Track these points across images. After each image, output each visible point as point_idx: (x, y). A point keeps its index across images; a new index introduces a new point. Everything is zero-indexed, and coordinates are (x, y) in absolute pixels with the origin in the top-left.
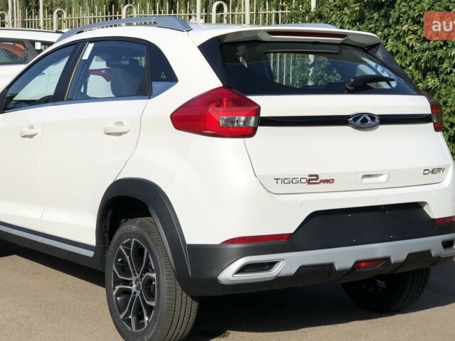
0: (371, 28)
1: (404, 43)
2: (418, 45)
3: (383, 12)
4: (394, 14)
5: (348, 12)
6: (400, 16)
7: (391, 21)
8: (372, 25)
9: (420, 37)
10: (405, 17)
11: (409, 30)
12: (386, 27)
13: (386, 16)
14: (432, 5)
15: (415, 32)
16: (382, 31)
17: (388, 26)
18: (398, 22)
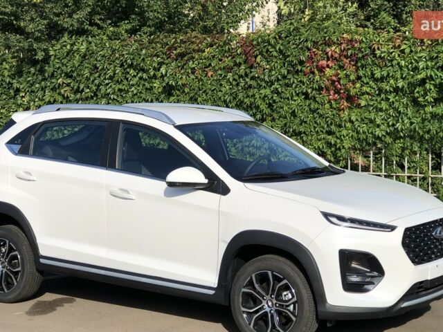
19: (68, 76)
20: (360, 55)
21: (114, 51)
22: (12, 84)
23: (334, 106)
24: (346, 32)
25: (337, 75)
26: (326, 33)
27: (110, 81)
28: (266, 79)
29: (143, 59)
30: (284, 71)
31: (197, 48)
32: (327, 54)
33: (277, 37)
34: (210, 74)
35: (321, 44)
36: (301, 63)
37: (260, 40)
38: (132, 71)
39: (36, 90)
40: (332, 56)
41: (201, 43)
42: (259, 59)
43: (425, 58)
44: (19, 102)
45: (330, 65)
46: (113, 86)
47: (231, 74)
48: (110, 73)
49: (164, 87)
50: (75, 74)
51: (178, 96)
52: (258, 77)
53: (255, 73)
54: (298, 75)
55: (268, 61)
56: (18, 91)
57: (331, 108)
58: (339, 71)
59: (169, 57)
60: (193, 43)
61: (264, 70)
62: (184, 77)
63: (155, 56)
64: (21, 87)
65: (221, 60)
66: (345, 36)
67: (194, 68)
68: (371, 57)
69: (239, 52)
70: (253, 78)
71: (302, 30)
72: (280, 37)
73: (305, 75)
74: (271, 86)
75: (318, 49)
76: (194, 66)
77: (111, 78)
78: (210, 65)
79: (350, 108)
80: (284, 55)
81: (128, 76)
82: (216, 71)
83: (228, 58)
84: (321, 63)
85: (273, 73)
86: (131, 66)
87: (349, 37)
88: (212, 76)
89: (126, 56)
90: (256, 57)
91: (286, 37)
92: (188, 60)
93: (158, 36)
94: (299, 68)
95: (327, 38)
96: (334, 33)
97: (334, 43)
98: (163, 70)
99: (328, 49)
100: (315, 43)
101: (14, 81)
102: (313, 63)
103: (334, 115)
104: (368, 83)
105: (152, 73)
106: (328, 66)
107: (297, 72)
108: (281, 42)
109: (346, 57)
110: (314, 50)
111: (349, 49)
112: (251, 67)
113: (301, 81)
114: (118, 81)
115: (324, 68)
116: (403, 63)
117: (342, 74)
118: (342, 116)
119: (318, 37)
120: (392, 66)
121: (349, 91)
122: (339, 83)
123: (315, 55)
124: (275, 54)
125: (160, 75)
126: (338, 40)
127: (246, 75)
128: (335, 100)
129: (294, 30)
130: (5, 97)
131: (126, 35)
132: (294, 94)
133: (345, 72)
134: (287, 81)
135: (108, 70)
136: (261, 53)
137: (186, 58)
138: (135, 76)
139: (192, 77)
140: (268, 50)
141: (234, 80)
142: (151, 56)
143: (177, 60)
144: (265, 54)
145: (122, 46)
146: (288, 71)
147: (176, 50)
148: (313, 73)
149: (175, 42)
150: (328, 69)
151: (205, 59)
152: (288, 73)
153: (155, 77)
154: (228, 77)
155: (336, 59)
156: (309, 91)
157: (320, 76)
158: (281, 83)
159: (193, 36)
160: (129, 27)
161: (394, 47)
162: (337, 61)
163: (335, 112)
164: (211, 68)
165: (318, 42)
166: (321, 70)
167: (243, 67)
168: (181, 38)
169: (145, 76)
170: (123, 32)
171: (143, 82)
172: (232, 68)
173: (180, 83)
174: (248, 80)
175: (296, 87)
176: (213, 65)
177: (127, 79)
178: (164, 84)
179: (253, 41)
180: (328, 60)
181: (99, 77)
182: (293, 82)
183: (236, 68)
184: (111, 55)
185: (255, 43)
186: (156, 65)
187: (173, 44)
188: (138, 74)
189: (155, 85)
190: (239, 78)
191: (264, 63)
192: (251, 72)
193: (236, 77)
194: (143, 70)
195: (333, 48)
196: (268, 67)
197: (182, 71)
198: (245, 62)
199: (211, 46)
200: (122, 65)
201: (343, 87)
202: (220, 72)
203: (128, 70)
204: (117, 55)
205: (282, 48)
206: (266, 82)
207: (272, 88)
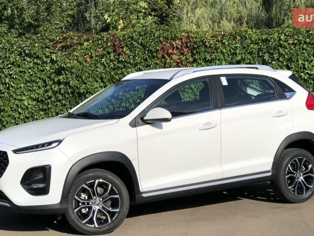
20: (196, 46)
21: (12, 45)
24: (184, 32)
25: (180, 59)
27: (12, 66)
28: (132, 62)
31: (77, 42)
32: (173, 45)
33: (138, 35)
34: (89, 60)
35: (170, 39)
37: (125, 37)
38: (28, 59)
40: (176, 47)
42: (125, 49)
43: (240, 47)
45: (175, 53)
46: (15, 69)
47: (104, 60)
51: (66, 75)
53: (122, 58)
54: (154, 59)
55: (131, 51)
58: (181, 57)
61: (129, 57)
62: (72, 62)
66: (183, 34)
67: (78, 56)
68: (204, 47)
69: (109, 44)
70: (120, 62)
73: (158, 59)
74: (135, 67)
75: (167, 42)
76: (77, 54)
80: (143, 47)
83: (100, 49)
84: (169, 51)
85: (137, 58)
86: (27, 55)
90: (122, 48)
91: (145, 34)
92: (74, 50)
95: (173, 35)
96: (177, 32)
97: (178, 38)
98: (54, 57)
99: (174, 43)
100: (166, 39)
102: (164, 51)
104: (201, 64)
105: (45, 60)
107: (154, 57)
109: (187, 47)
110: (164, 43)
111: (188, 42)
112: (119, 55)
113: (156, 63)
114: (18, 66)
115: (172, 54)
116: (224, 51)
117: (183, 58)
120: (217, 52)
122: (182, 64)
123: (165, 46)
124: (137, 45)
125: (50, 61)
127: (116, 60)
133: (185, 57)
134: (147, 63)
136: (127, 46)
137: (72, 49)
139: (76, 62)
140: (132, 43)
141: (107, 64)
143: (62, 50)
144: (129, 46)
146: (148, 56)
147: (60, 44)
148: (164, 57)
150: (174, 55)
154: (102, 62)
155: (178, 48)
157: (170, 60)
158: (143, 64)
161: (218, 41)
162: (180, 50)
164: (87, 56)
165: (168, 38)
166: (169, 55)
167: (112, 55)
169: (39, 62)
171: (37, 66)
174: (116, 63)
175: (153, 67)
179: (120, 37)
180: (174, 49)
183: (108, 56)
184: (10, 48)
186: (48, 54)
187: (59, 40)
188: (33, 60)
189: (47, 68)
190: (110, 62)
191: (128, 52)
192: (119, 58)
194: (38, 58)
195: (177, 42)
196: (132, 54)
197: (70, 58)
198: (114, 51)
199: (88, 41)
202: (96, 58)
203: (25, 58)
204: (15, 48)
205: (143, 42)
206: (131, 64)
207: (136, 68)
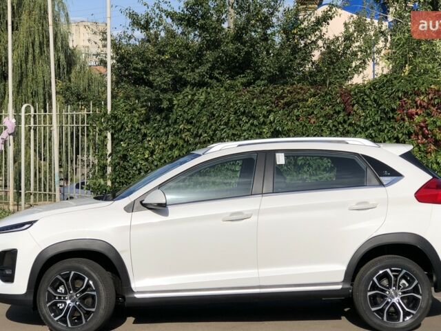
0: (155, 127)
1: (181, 138)
2: (192, 139)
3: (164, 115)
4: (173, 117)
5: (137, 114)
6: (177, 118)
7: (170, 121)
8: (156, 125)
9: (193, 133)
10: (181, 119)
11: (184, 128)
12: (167, 126)
13: (167, 118)
14: (201, 111)
15: (189, 130)
16: (164, 129)
17: (168, 125)
18: (175, 122)
19: (189, 122)
21: (228, 100)
22: (140, 130)
23: (422, 149)
24: (434, 84)
25: (425, 121)
26: (415, 84)
27: (225, 127)
28: (362, 125)
29: (254, 108)
30: (378, 118)
31: (301, 98)
32: (416, 102)
33: (372, 88)
34: (312, 121)
35: (411, 94)
36: (393, 110)
37: (356, 90)
38: (244, 118)
39: (161, 135)
40: (420, 104)
41: (305, 93)
42: (355, 108)
44: (146, 146)
45: (419, 113)
46: (228, 131)
47: (331, 121)
48: (225, 119)
49: (272, 132)
50: (194, 121)
52: (355, 124)
53: (352, 120)
54: (390, 121)
55: (363, 109)
56: (145, 135)
57: (420, 151)
58: (427, 118)
59: (277, 106)
60: (298, 93)
61: (360, 117)
62: (290, 123)
63: (265, 104)
64: (148, 132)
65: (322, 109)
66: (432, 86)
67: (299, 115)
69: (338, 101)
70: (350, 124)
71: (395, 82)
72: (375, 88)
73: (396, 122)
74: (366, 131)
75: (408, 98)
76: (298, 113)
77: (226, 124)
78: (313, 113)
79: (436, 151)
80: (377, 104)
81: (241, 122)
82: (318, 118)
83: (328, 106)
84: (410, 110)
85: (368, 119)
86: (243, 113)
87: (436, 88)
88: (314, 122)
89: (239, 105)
90: (353, 105)
91: (379, 88)
92: (294, 108)
93: (268, 88)
94: (391, 115)
95: (416, 89)
96: (423, 84)
97: (423, 93)
98: (271, 117)
99: (417, 99)
100: (405, 93)
101: (143, 127)
102: (403, 111)
103: (422, 157)
105: (262, 120)
106: (417, 114)
107: (389, 119)
108: (375, 92)
109: (434, 105)
111: (436, 98)
112: (349, 114)
113: (392, 127)
114: (231, 127)
115: (413, 115)
117: (429, 120)
118: (429, 158)
119: (409, 88)
121: (435, 136)
122: (427, 128)
123: (406, 103)
124: (370, 103)
125: (269, 122)
126: (426, 90)
127: (345, 122)
128: (423, 144)
129: (387, 81)
130: (134, 141)
131: (241, 88)
132: (386, 139)
133: (432, 119)
134: (380, 127)
135: (224, 117)
136: (357, 103)
137: (291, 107)
138: (247, 123)
139: (297, 123)
140: (363, 99)
141: (334, 126)
142: (262, 104)
143: (284, 108)
144: (361, 103)
145: (236, 96)
146: (381, 117)
147: (283, 99)
148: (403, 120)
149: (283, 92)
150: (417, 117)
151: (309, 107)
152: (381, 119)
153: (264, 123)
154: (328, 124)
155: (424, 107)
156: (400, 135)
157: (410, 123)
158: (375, 128)
159: (298, 87)
160: (245, 80)
162: (426, 109)
163: (423, 155)
164: (313, 115)
165: (408, 92)
166: (411, 117)
167: (342, 115)
168: (288, 89)
169: (255, 122)
170: (239, 84)
171: (254, 128)
172: (332, 116)
173: (286, 128)
174: (346, 126)
175: (388, 132)
176: (315, 113)
177: (240, 125)
178: (272, 130)
179: (350, 91)
180: (417, 108)
181: (216, 123)
182: (386, 128)
183: (335, 115)
184: (226, 104)
185: (352, 93)
186: (265, 113)
187: (281, 94)
188: (249, 120)
189: (264, 130)
190: (339, 124)
191: (360, 111)
192: (349, 119)
193: (336, 123)
194: (254, 117)
195: (422, 97)
196: (363, 114)
197: (288, 118)
198: (344, 110)
199: (314, 96)
200: (235, 113)
201: (430, 132)
202: (321, 119)
203: (241, 117)
204: (232, 104)
205: (376, 97)
206: (362, 128)
207: (367, 133)
